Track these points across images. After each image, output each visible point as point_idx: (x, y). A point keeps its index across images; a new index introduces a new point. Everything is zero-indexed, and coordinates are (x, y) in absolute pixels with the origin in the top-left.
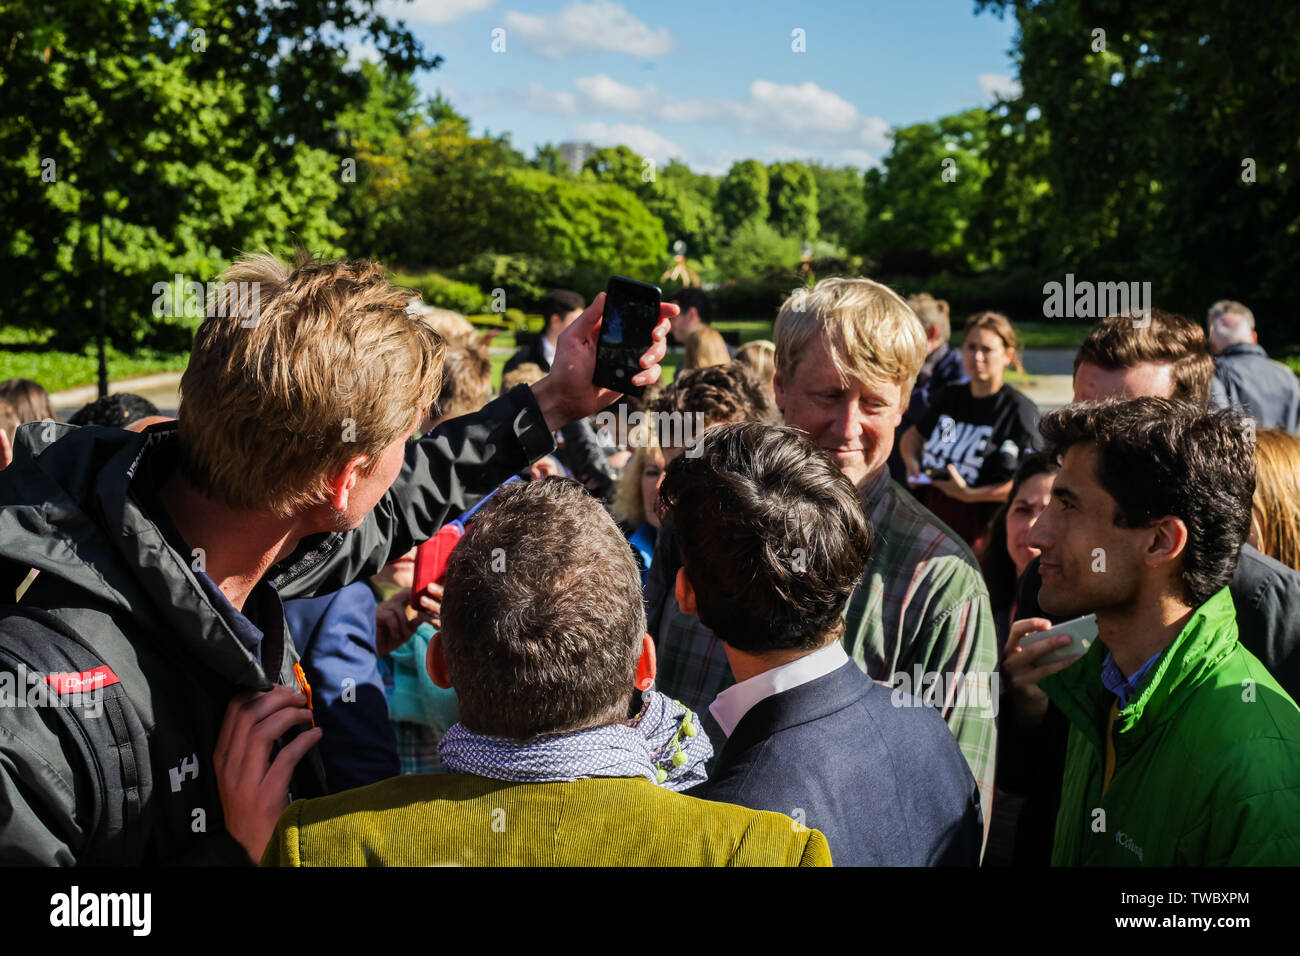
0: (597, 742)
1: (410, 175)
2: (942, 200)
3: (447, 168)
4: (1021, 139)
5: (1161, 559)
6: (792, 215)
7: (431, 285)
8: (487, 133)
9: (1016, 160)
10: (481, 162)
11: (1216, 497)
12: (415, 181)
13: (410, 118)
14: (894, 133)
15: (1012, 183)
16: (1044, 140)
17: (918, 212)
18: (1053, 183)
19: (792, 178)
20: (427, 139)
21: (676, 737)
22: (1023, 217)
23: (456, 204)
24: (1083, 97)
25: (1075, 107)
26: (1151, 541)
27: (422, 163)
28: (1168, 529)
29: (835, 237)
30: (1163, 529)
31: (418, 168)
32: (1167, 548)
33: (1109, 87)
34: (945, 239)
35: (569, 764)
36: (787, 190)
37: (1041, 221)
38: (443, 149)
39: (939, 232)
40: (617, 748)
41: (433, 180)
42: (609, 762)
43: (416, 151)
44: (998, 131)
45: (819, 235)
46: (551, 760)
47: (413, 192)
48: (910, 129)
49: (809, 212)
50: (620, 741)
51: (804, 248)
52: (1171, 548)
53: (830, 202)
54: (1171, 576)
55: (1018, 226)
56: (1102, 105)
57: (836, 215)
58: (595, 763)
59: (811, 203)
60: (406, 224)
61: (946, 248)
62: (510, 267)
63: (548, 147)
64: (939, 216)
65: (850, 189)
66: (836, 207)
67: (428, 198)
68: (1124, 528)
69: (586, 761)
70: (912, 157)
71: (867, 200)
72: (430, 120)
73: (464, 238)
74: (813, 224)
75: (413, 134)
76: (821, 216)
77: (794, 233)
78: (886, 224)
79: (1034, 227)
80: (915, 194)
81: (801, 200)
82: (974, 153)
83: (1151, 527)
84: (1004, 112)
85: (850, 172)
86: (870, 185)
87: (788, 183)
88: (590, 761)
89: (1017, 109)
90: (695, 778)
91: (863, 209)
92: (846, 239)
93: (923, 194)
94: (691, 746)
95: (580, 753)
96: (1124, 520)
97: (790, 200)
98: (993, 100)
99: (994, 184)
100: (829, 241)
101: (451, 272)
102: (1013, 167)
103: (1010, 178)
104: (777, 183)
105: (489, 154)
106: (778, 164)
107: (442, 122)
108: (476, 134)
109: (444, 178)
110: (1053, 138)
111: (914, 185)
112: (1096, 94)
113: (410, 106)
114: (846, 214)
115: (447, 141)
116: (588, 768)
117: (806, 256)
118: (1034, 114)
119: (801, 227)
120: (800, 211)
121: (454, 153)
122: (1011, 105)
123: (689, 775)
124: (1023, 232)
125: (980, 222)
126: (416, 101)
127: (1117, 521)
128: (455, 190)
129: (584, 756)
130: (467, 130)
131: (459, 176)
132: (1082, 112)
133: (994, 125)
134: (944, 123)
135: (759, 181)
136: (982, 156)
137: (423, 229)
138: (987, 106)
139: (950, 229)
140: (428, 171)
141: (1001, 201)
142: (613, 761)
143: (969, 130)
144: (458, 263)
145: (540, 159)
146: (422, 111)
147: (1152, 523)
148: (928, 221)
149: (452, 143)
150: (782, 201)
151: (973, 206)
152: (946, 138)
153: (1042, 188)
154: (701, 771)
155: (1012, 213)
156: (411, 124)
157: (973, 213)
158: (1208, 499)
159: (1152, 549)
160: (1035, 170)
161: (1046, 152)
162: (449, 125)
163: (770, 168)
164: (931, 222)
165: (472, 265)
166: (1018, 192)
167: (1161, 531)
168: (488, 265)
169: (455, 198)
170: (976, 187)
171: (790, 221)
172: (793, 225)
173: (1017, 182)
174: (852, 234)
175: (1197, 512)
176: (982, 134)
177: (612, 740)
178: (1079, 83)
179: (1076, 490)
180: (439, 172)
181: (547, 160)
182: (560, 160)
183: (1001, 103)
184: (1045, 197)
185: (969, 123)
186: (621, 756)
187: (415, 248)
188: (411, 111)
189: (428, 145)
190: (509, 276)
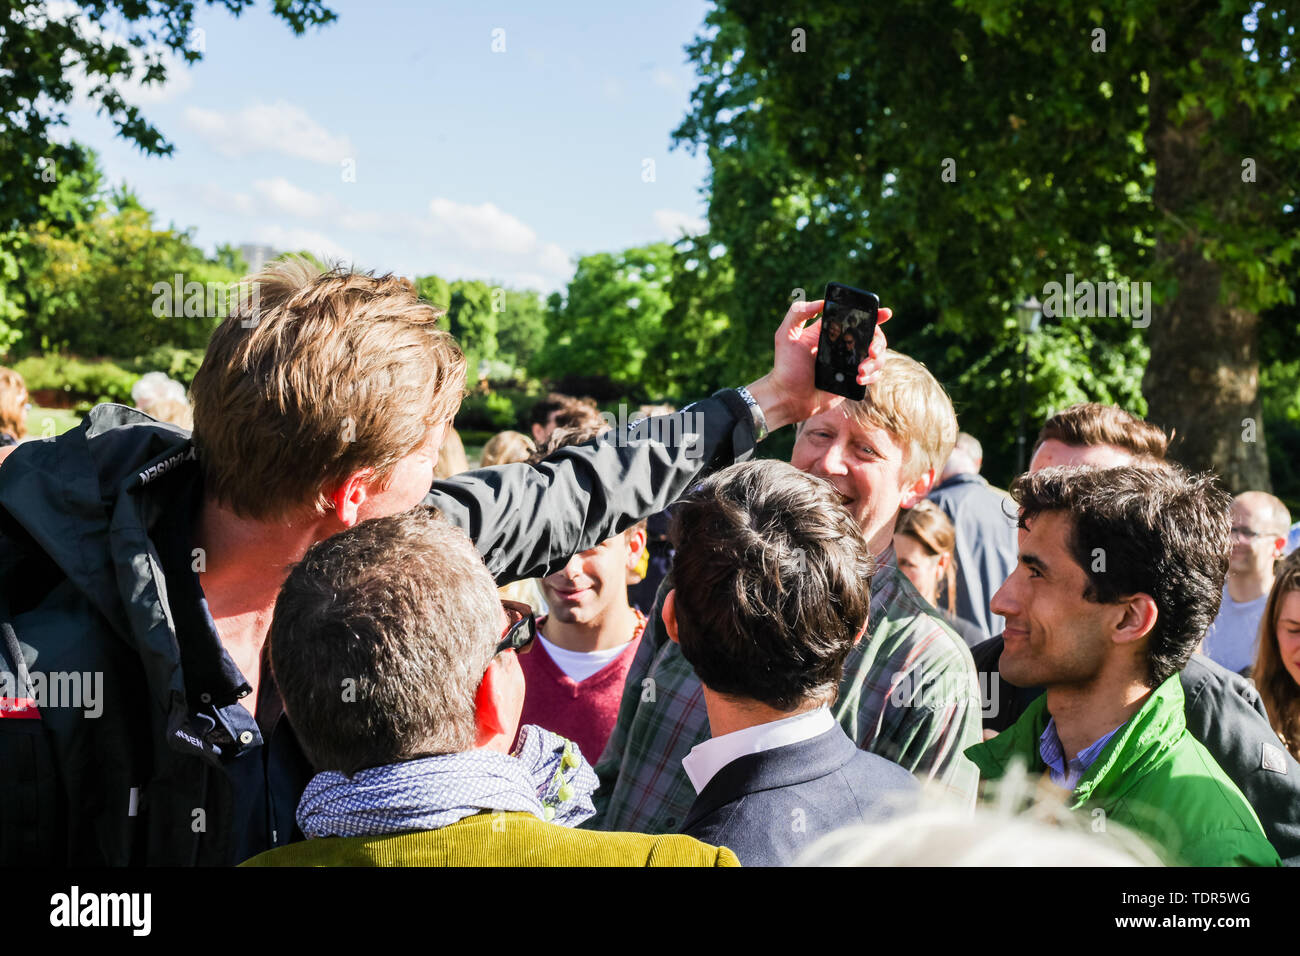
0: (473, 768)
1: (89, 262)
2: (620, 329)
3: (129, 258)
4: (703, 274)
5: (1129, 637)
6: (471, 333)
7: (105, 375)
8: (172, 226)
9: (699, 295)
10: (166, 256)
11: (1190, 577)
12: (95, 269)
13: (94, 204)
14: (577, 259)
15: (693, 317)
16: (729, 277)
17: (597, 339)
18: (733, 320)
19: (473, 296)
20: (111, 228)
21: (559, 770)
22: (701, 349)
23: (136, 295)
24: (768, 237)
25: (760, 247)
26: (1120, 617)
27: (102, 251)
28: (1138, 607)
29: (512, 357)
30: (1133, 606)
31: (97, 255)
32: (1136, 626)
33: (793, 230)
34: (621, 368)
35: (445, 794)
36: (467, 307)
37: (720, 354)
38: (126, 239)
39: (617, 360)
40: (496, 776)
41: (113, 270)
42: (489, 791)
43: (97, 237)
44: (682, 265)
45: (497, 354)
46: (424, 791)
47: (93, 280)
48: (596, 257)
49: (488, 331)
50: (499, 768)
51: (481, 366)
52: (1140, 626)
53: (509, 323)
54: (1136, 654)
55: (697, 359)
56: (786, 248)
57: (515, 336)
58: (473, 792)
59: (491, 324)
60: (82, 311)
61: (622, 376)
62: (188, 362)
63: (227, 247)
64: (619, 344)
65: (530, 311)
66: (515, 328)
67: (106, 287)
68: (1094, 602)
69: (462, 790)
70: (595, 285)
71: (547, 324)
72: (114, 209)
73: (141, 330)
74: (491, 343)
75: (95, 221)
76: (500, 336)
77: (472, 350)
78: (565, 348)
79: (712, 361)
80: (595, 323)
81: (480, 319)
82: (656, 285)
83: (1121, 603)
84: (689, 246)
85: (532, 296)
86: (551, 309)
87: (470, 302)
88: (467, 789)
89: (702, 245)
90: (582, 813)
91: (543, 332)
92: (522, 361)
93: (603, 322)
94: (576, 778)
95: (455, 781)
96: (1094, 594)
97: (470, 318)
98: (681, 236)
99: (674, 317)
100: (507, 362)
101: (127, 363)
102: (695, 301)
103: (692, 312)
104: (458, 301)
105: (174, 248)
106: (460, 281)
107: (126, 210)
108: (160, 226)
109: (125, 268)
110: (737, 276)
111: (595, 312)
112: (781, 236)
113: (96, 192)
114: (524, 336)
115: (130, 231)
116: (466, 797)
117: (483, 375)
118: (718, 251)
119: (479, 345)
120: (479, 329)
121: (138, 244)
122: (697, 241)
123: (576, 811)
124: (701, 366)
125: (659, 352)
126: (101, 189)
127: (1086, 594)
128: (136, 281)
129: (460, 784)
130: (151, 223)
131: (141, 267)
132: (767, 253)
133: (678, 259)
134: (628, 254)
135: (441, 297)
136: (665, 288)
137: (99, 318)
138: (672, 240)
139: (627, 359)
140: (108, 260)
141: (682, 334)
142: (492, 790)
143: (653, 263)
144: (134, 356)
145: (218, 258)
146: (106, 198)
147: (1122, 599)
148: (607, 348)
149: (137, 234)
150: (462, 318)
151: (651, 337)
152: (630, 268)
153: (721, 324)
154: (588, 805)
155: (691, 346)
156: (95, 210)
157: (651, 344)
158: (1179, 578)
159: (1120, 626)
160: (717, 305)
161: (729, 289)
162: (134, 215)
163: (452, 285)
164: (610, 350)
165: (149, 358)
166: (698, 325)
167: (1131, 608)
168: (165, 359)
169: (134, 289)
170: (656, 319)
171: (469, 339)
172: (472, 343)
173: (697, 316)
174: (528, 357)
175: (1169, 592)
176: (666, 268)
177: (489, 766)
178: (766, 225)
179: (1046, 560)
180: (120, 262)
181: (227, 259)
182: (240, 260)
183: (687, 238)
184: (726, 333)
185: (652, 256)
186: (500, 785)
187: (89, 337)
188: (95, 198)
189: (112, 234)
190: (186, 372)
